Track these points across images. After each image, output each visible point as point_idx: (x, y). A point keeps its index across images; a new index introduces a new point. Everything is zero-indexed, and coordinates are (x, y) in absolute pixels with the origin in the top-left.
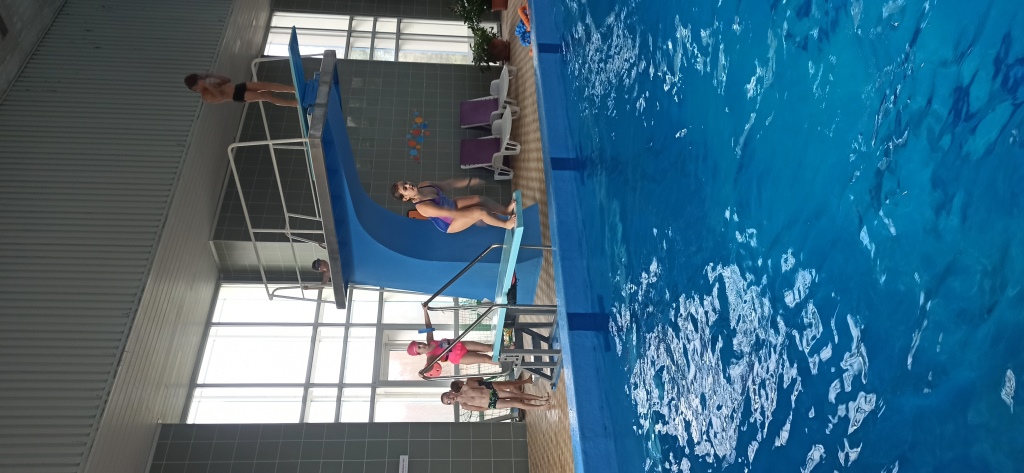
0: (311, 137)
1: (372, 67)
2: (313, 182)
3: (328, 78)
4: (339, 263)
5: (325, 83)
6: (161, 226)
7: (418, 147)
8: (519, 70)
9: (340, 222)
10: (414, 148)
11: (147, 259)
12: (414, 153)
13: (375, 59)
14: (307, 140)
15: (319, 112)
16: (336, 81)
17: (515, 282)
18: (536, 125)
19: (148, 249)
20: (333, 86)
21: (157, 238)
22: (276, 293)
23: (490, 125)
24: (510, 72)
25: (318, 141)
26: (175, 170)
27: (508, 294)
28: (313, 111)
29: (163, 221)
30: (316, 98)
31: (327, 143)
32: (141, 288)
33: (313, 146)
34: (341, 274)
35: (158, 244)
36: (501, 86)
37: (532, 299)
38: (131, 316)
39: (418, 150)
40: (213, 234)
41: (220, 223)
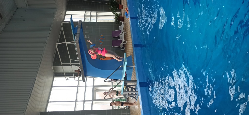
0: (76, 41)
1: (90, 23)
2: (77, 52)
3: (80, 27)
4: (83, 71)
5: (79, 28)
6: (40, 63)
8: (126, 23)
9: (83, 61)
13: (91, 21)
14: (75, 42)
15: (78, 35)
16: (82, 27)
18: (130, 36)
19: (37, 69)
20: (81, 28)
21: (39, 66)
22: (68, 79)
23: (119, 37)
24: (124, 24)
25: (78, 42)
26: (43, 50)
28: (76, 35)
30: (77, 32)
31: (80, 42)
32: (35, 78)
33: (76, 43)
34: (84, 74)
35: (39, 68)
36: (122, 27)
37: (130, 79)
38: (33, 85)
39: (102, 43)
40: (52, 65)
41: (54, 62)
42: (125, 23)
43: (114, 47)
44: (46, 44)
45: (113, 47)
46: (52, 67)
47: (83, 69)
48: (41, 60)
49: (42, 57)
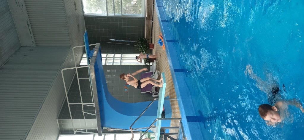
1: (113, 67)
2: (91, 87)
6: (39, 110)
7: (127, 88)
8: (159, 60)
10: (126, 89)
11: (33, 121)
12: (126, 90)
13: (114, 65)
14: (89, 66)
15: (93, 59)
17: (164, 110)
19: (33, 118)
21: (37, 114)
25: (93, 66)
26: (46, 93)
27: (162, 115)
29: (40, 108)
35: (37, 116)
36: (153, 68)
39: (127, 89)
40: (58, 117)
41: (61, 113)
42: (157, 61)
43: (144, 92)
44: (51, 85)
45: (142, 93)
46: (57, 120)
47: (99, 113)
48: (41, 106)
49: (43, 102)
